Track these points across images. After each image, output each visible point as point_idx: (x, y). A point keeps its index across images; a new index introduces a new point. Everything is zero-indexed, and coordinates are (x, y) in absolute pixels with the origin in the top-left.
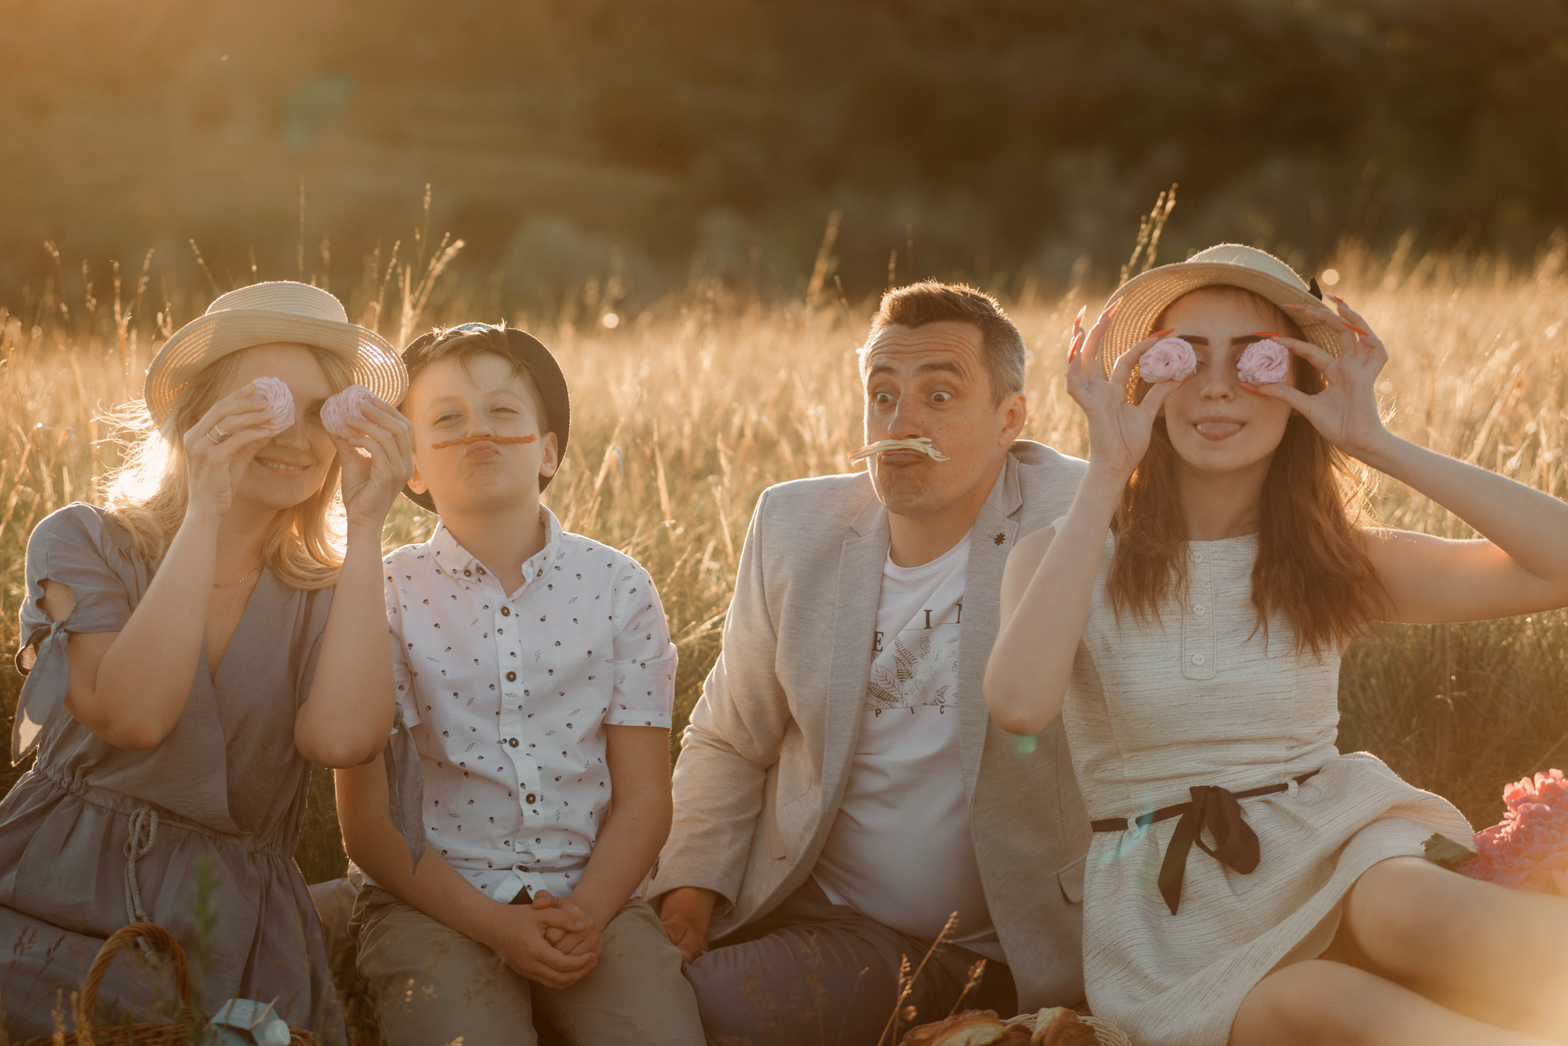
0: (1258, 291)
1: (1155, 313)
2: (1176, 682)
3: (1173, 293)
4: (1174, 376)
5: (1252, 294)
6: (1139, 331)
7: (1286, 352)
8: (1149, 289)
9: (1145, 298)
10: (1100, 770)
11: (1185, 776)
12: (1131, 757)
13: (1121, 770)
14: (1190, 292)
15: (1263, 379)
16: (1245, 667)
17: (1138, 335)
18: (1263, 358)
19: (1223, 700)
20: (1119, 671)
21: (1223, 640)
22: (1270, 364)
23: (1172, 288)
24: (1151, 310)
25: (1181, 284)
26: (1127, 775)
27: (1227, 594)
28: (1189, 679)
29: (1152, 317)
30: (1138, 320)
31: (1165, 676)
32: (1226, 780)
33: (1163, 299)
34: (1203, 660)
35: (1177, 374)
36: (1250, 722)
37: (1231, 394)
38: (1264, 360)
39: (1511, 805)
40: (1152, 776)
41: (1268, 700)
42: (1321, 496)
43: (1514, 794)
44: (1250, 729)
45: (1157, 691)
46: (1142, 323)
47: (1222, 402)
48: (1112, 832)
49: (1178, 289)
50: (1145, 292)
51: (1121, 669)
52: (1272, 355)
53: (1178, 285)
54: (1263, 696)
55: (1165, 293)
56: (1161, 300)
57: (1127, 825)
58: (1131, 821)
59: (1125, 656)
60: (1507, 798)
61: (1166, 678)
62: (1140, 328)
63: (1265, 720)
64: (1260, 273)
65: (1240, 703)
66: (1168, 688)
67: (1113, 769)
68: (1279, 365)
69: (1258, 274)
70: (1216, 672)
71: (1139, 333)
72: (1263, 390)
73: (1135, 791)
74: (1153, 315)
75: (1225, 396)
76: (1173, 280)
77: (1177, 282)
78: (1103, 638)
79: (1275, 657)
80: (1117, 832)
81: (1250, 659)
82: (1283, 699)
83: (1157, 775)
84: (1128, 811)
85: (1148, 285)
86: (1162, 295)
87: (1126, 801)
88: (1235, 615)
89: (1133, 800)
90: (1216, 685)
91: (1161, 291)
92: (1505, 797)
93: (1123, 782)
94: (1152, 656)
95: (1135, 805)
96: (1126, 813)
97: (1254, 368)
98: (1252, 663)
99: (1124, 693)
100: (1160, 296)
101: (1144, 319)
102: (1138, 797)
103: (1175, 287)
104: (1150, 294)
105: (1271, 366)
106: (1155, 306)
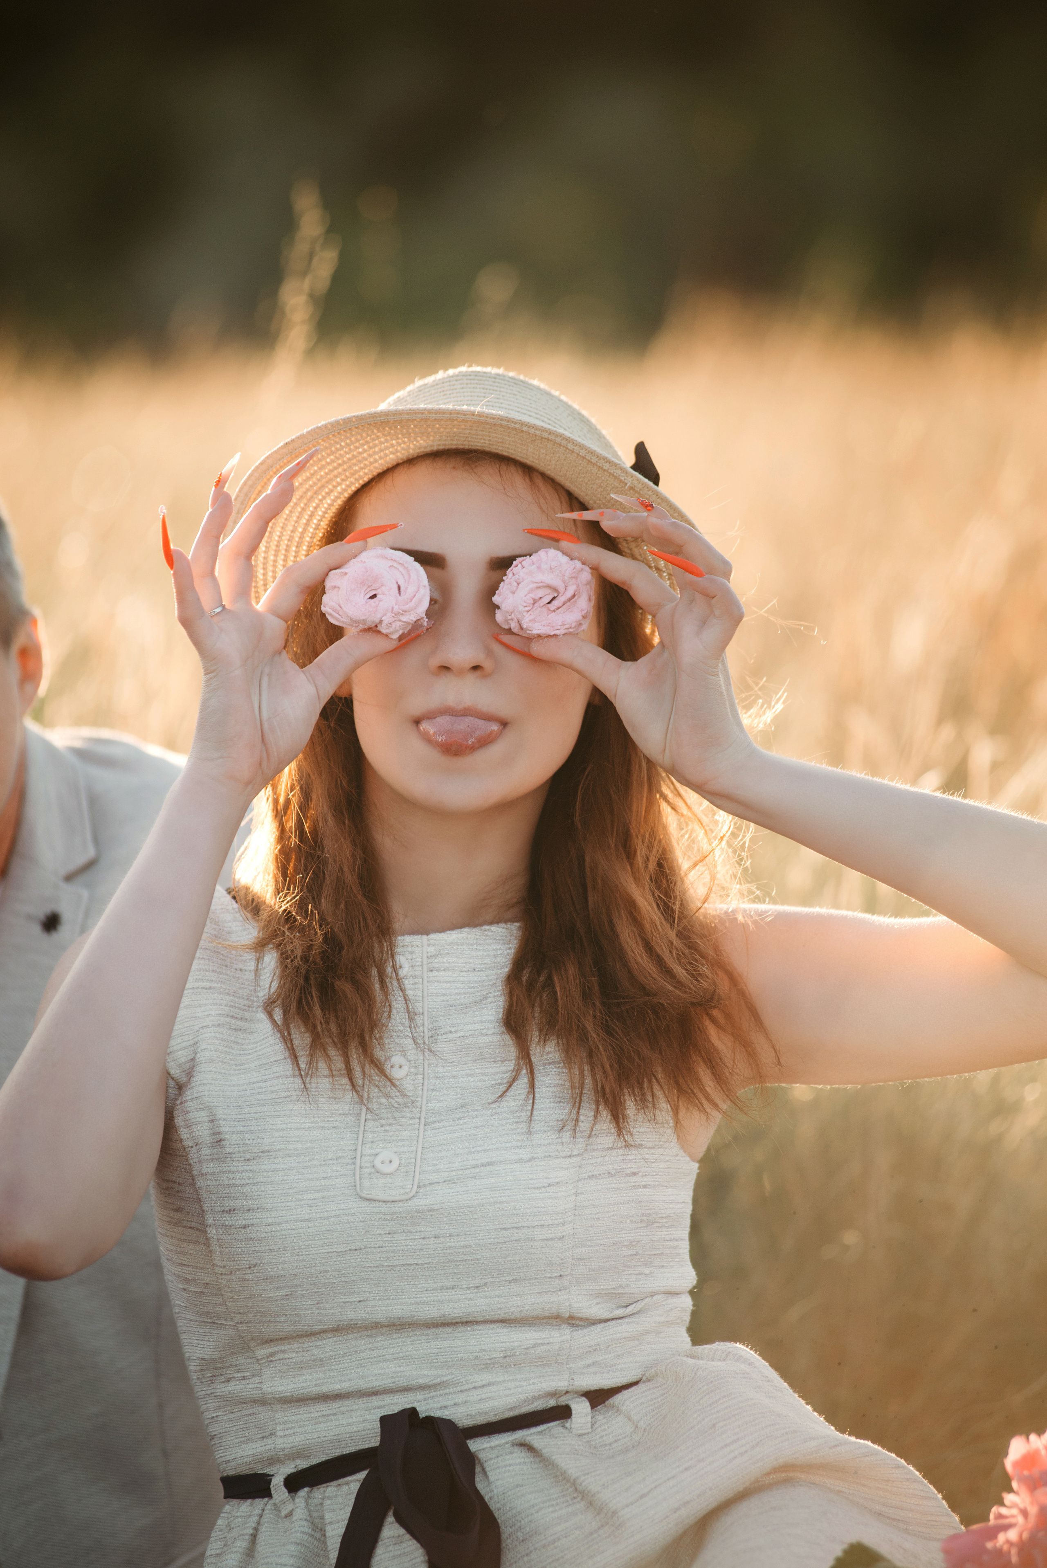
0: (541, 466)
1: (337, 498)
2: (342, 1206)
3: (376, 461)
4: (381, 622)
5: (528, 470)
6: (305, 530)
7: (586, 575)
8: (332, 453)
9: (320, 469)
10: (222, 1378)
11: (375, 1393)
12: (271, 1355)
13: (257, 1379)
14: (411, 462)
15: (537, 629)
16: (474, 1177)
17: (301, 538)
18: (538, 588)
19: (432, 1241)
20: (235, 1186)
21: (437, 1125)
22: (554, 598)
23: (375, 453)
24: (331, 491)
25: (392, 445)
26: (269, 1390)
27: (450, 1036)
28: (367, 1200)
29: (330, 505)
30: (303, 509)
31: (320, 1194)
32: (451, 1403)
33: (356, 472)
34: (396, 1163)
35: (386, 619)
36: (485, 1284)
37: (487, 664)
38: (540, 593)
39: (1023, 1480)
40: (315, 1390)
41: (517, 1241)
42: (641, 852)
43: (1030, 1459)
44: (486, 1297)
45: (304, 1224)
46: (312, 516)
47: (471, 679)
48: (249, 1501)
49: (386, 455)
50: (324, 458)
51: (239, 1182)
52: (557, 583)
53: (387, 448)
54: (508, 1233)
55: (360, 462)
56: (353, 474)
57: (269, 1490)
58: (277, 1482)
59: (248, 1156)
60: (1016, 1464)
61: (323, 1197)
62: (307, 524)
63: (515, 1280)
64: (550, 433)
65: (465, 1247)
66: (327, 1218)
67: (244, 1378)
68: (570, 600)
69: (545, 435)
70: (419, 1187)
71: (302, 533)
72: (536, 649)
73: (285, 1423)
74: (334, 501)
75: (476, 668)
76: (378, 437)
77: (386, 441)
78: (212, 1121)
79: (533, 1159)
80: (257, 1501)
81: (484, 1161)
82: (547, 1240)
83: (325, 1389)
84: (273, 1460)
85: (331, 445)
86: (355, 465)
87: (270, 1441)
88: (468, 1075)
89: (281, 1441)
90: (418, 1211)
91: (354, 457)
92: (1009, 1462)
93: (262, 1401)
94: (299, 1155)
95: (283, 1450)
96: (271, 1464)
97: (521, 608)
98: (488, 1168)
99: (244, 1227)
100: (350, 467)
101: (316, 508)
102: (290, 1435)
103: (381, 450)
104: (333, 461)
105: (556, 603)
106: (339, 484)
